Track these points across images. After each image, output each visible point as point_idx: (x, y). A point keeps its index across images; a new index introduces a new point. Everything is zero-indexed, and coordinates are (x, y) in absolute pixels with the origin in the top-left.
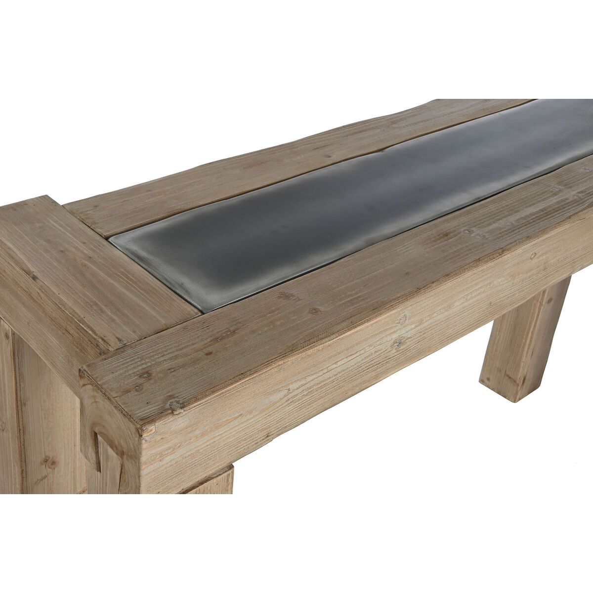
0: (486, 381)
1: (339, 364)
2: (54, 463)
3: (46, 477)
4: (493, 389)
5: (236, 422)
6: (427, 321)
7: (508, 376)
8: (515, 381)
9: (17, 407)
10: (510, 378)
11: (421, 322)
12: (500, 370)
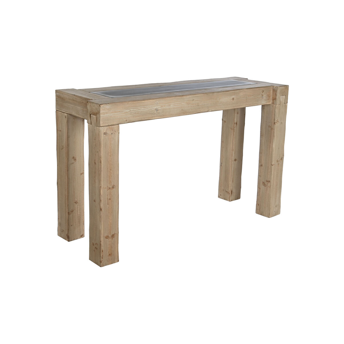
0: (220, 196)
1: (142, 109)
2: (75, 159)
3: (73, 163)
4: (222, 199)
5: (119, 113)
6: (163, 107)
7: (226, 191)
8: (228, 193)
9: (67, 138)
10: (227, 192)
11: (162, 106)
12: (223, 190)
